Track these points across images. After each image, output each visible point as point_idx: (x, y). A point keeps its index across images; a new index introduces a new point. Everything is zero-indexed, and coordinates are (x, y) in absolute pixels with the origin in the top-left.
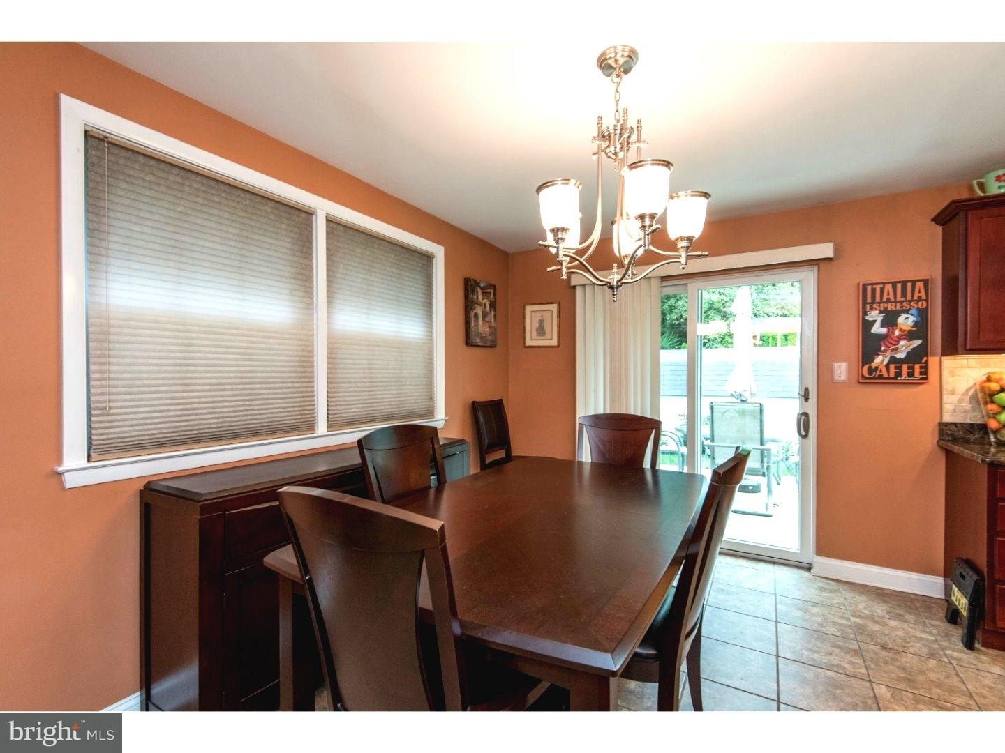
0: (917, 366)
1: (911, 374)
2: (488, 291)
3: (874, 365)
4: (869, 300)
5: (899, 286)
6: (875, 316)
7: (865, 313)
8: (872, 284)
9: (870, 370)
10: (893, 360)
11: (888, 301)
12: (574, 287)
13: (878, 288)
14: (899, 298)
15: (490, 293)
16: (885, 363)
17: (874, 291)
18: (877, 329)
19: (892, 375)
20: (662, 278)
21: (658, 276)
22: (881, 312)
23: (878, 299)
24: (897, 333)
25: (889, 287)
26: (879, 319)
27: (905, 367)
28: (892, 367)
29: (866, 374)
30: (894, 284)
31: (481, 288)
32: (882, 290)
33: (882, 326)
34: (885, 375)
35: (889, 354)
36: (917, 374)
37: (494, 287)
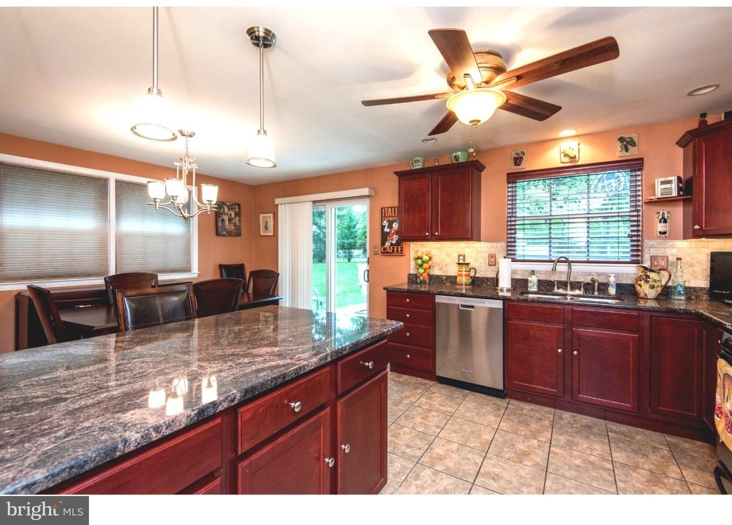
0: (399, 247)
1: (397, 251)
2: (234, 207)
3: (385, 247)
4: (383, 216)
5: (393, 209)
6: (385, 223)
7: (382, 222)
8: (384, 208)
9: (385, 249)
10: (392, 244)
11: (390, 216)
12: (277, 205)
13: (386, 209)
14: (393, 215)
15: (235, 208)
16: (389, 245)
17: (385, 211)
18: (386, 230)
19: (391, 251)
20: (313, 201)
21: (311, 200)
22: (387, 222)
23: (386, 216)
24: (393, 231)
25: (390, 209)
26: (387, 225)
27: (395, 247)
28: (391, 247)
29: (383, 251)
30: (391, 208)
31: (227, 206)
32: (388, 211)
33: (388, 228)
34: (389, 251)
35: (390, 241)
36: (399, 251)
37: (239, 205)
